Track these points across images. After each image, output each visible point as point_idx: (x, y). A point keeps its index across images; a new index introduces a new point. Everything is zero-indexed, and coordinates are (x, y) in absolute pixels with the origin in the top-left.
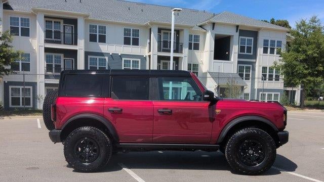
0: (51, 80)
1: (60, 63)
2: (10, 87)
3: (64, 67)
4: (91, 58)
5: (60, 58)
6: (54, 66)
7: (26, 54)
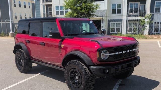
0: (132, 18)
1: (137, 7)
2: (111, 22)
3: (140, 9)
4: (156, 3)
5: (138, 4)
6: (134, 10)
7: (119, 4)
